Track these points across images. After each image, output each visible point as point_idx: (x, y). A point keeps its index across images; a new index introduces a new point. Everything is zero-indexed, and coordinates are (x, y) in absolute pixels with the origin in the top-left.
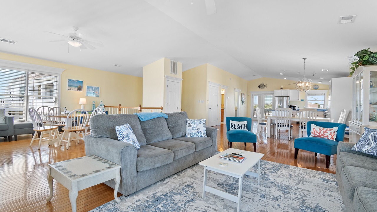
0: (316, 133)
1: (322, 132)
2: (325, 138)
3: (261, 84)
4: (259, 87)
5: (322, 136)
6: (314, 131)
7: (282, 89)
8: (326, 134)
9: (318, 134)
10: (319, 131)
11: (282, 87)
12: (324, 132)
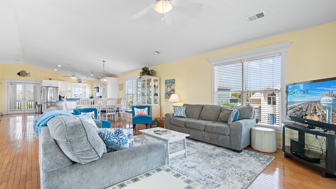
0: (139, 113)
1: (142, 112)
2: (143, 114)
3: (22, 72)
4: (19, 74)
5: (142, 114)
6: (138, 112)
7: (51, 79)
8: (144, 112)
9: (140, 113)
10: (140, 111)
11: (50, 78)
12: (143, 112)
